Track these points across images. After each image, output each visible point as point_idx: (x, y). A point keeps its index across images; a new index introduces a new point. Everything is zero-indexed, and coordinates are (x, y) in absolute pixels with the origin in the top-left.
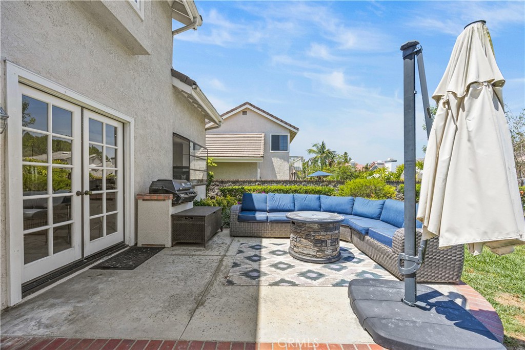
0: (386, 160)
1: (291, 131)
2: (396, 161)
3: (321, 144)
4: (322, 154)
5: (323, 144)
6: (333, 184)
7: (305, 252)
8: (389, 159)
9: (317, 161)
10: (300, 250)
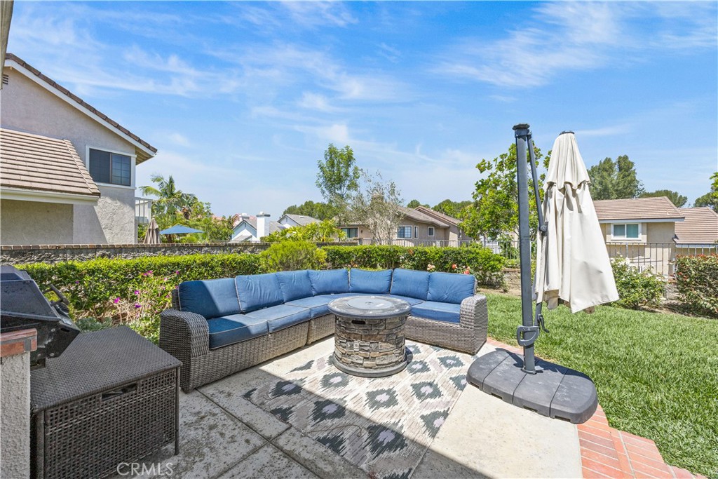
0: (258, 214)
1: (138, 151)
2: (269, 216)
3: (168, 180)
4: (170, 197)
5: (171, 181)
6: (250, 249)
7: (386, 362)
8: (261, 213)
9: (163, 208)
10: (378, 362)
